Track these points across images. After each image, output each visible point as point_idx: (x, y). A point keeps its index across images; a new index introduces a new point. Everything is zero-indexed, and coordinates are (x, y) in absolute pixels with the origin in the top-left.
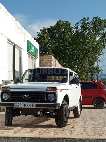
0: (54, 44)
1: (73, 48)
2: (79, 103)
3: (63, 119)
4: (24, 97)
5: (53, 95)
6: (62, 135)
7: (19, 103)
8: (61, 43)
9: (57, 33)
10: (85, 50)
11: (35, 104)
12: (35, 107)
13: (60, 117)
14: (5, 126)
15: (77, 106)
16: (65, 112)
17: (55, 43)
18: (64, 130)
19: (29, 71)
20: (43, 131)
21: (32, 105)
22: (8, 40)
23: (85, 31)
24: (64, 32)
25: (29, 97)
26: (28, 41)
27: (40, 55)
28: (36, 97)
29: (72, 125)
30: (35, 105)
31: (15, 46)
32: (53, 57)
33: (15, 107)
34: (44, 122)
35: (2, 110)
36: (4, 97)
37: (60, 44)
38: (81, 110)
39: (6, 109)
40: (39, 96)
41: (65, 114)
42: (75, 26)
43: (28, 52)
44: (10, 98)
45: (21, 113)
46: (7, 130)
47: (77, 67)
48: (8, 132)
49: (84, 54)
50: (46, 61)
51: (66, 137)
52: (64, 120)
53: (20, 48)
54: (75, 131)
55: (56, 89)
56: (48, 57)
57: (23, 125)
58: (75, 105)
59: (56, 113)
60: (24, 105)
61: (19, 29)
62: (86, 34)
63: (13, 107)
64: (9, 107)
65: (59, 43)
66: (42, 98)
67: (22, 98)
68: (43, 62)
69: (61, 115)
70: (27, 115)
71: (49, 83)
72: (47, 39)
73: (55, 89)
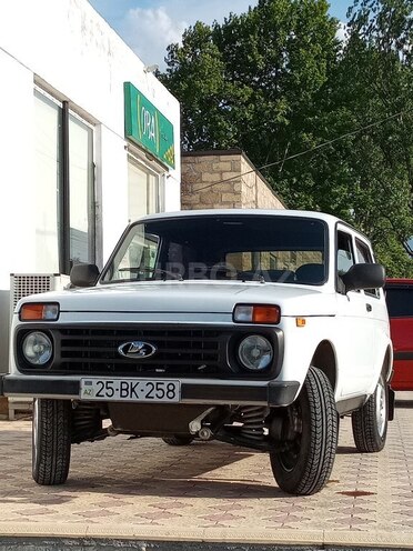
0: (247, 104)
1: (335, 120)
2: (379, 381)
3: (310, 454)
4: (125, 350)
5: (262, 341)
6: (311, 530)
7: (104, 379)
8: (277, 95)
9: (261, 51)
10: (391, 132)
11: (179, 382)
12: (177, 399)
13: (297, 449)
14: (38, 487)
15: (373, 397)
16: (319, 424)
17: (253, 99)
18: (318, 509)
19: (142, 227)
20: (218, 513)
21: (164, 387)
22: (38, 81)
23: (395, 37)
24: (292, 47)
25: (148, 350)
26: (128, 86)
27: (184, 154)
28: (180, 352)
29: (349, 486)
30: (177, 390)
31: (70, 111)
32: (245, 166)
33: (83, 396)
34: (217, 471)
35: (11, 413)
36: (29, 351)
37: (273, 100)
38: (390, 416)
39: (41, 407)
40: (198, 345)
41: (319, 430)
42: (348, 16)
43: (127, 138)
44: (57, 358)
45: (111, 428)
46: (50, 507)
47: (356, 211)
48: (53, 512)
49: (389, 149)
50: (214, 183)
51: (327, 541)
52: (316, 462)
53: (90, 122)
54: (367, 511)
55: (280, 316)
56: (223, 166)
57: (118, 482)
58: (364, 393)
59: (278, 426)
60: (125, 386)
61: (84, 28)
62: (401, 53)
63: (72, 397)
64: (53, 400)
65: (273, 96)
66: (208, 358)
67: (118, 356)
68: (196, 186)
69: (299, 435)
70: (137, 434)
71: (240, 283)
72: (215, 80)
73: (273, 312)
